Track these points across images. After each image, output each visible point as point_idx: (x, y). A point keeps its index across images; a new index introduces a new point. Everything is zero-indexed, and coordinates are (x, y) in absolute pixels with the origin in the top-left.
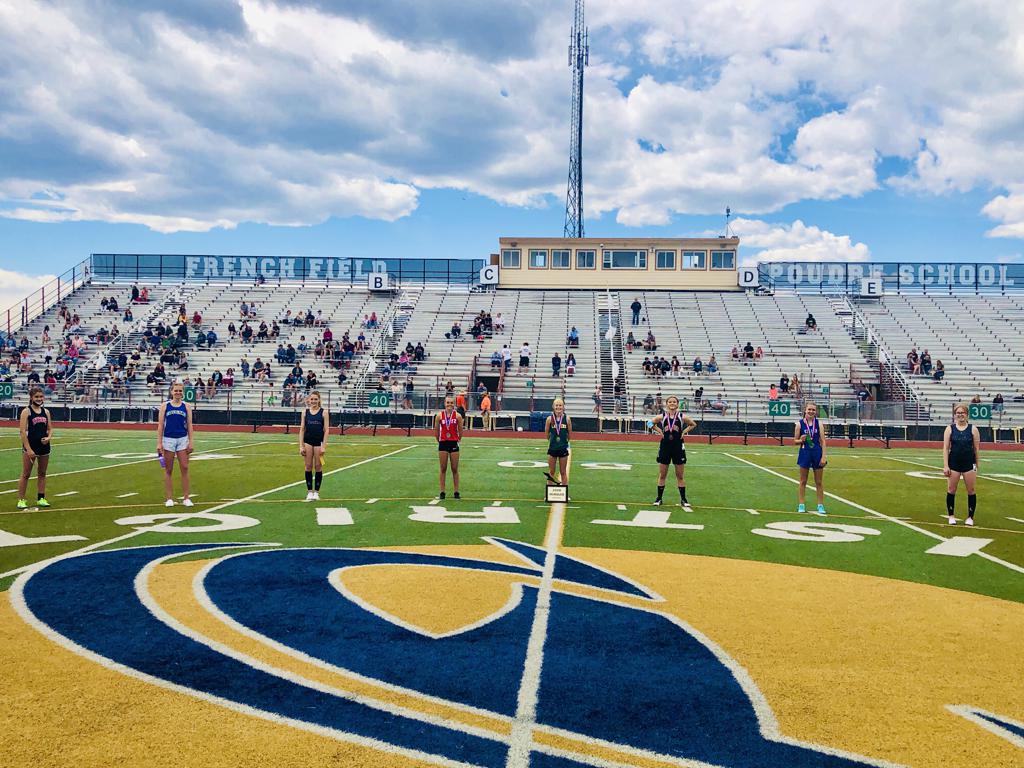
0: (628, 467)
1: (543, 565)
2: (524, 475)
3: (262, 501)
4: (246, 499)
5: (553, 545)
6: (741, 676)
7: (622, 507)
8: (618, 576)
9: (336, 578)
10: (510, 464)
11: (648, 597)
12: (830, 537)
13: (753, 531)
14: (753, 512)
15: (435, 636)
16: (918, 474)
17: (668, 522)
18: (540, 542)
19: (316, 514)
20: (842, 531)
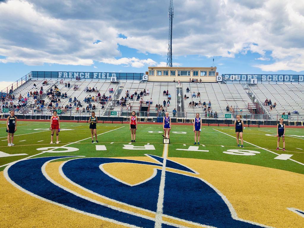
0: (185, 133)
1: (163, 163)
2: (156, 135)
3: (80, 143)
4: (76, 142)
5: (165, 156)
6: (224, 198)
7: (185, 145)
8: (185, 166)
10: (151, 132)
11: (194, 173)
12: (246, 154)
13: (223, 152)
14: (223, 146)
15: (132, 185)
16: (268, 135)
17: (198, 149)
18: (162, 156)
19: (96, 147)
20: (249, 152)
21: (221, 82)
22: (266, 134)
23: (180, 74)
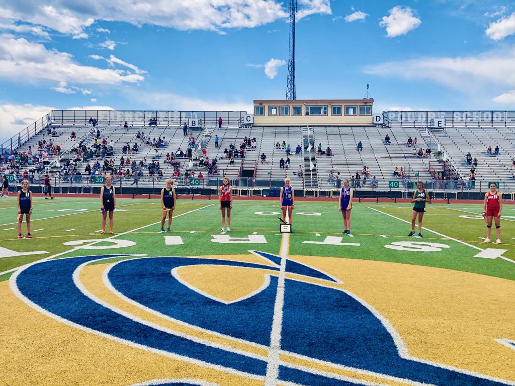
0: (319, 214)
1: (280, 265)
2: (268, 219)
3: (137, 232)
4: (130, 232)
5: (284, 254)
6: (386, 323)
7: (318, 235)
8: (318, 270)
9: (176, 272)
10: (260, 213)
11: (334, 281)
12: (424, 249)
13: (385, 246)
14: (384, 236)
15: (227, 303)
16: (465, 217)
17: (342, 242)
18: (278, 253)
19: (165, 239)
20: (430, 246)
21: (381, 124)
22: (461, 215)
23: (309, 112)
